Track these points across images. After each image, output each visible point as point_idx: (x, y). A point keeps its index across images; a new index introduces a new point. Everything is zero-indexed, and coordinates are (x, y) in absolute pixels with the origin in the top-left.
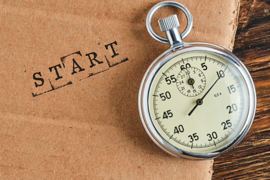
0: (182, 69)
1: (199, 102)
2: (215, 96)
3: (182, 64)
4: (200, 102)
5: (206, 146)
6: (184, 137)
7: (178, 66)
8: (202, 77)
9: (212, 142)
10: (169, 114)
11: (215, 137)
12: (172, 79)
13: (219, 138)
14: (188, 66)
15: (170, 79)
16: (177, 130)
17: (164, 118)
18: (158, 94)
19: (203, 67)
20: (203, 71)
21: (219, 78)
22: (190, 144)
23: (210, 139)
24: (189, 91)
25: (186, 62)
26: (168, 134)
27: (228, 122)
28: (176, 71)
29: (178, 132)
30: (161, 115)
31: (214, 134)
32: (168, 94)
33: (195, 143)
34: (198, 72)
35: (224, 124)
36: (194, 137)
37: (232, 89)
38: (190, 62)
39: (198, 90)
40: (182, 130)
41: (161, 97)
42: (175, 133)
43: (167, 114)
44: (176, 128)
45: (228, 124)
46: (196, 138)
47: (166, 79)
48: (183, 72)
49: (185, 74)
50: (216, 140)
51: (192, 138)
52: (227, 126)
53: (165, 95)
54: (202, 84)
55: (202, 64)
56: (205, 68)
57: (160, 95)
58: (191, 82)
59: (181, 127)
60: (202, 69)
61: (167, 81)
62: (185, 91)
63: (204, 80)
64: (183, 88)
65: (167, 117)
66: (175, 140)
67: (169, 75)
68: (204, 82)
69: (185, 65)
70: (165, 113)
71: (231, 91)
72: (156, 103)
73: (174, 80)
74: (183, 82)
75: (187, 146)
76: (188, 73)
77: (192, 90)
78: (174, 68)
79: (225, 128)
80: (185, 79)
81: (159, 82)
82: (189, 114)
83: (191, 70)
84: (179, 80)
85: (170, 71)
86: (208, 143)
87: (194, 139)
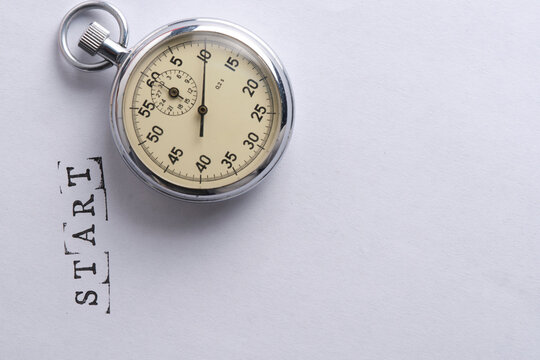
0: (150, 86)
1: (202, 111)
2: (218, 88)
3: (145, 79)
4: (203, 110)
5: (252, 159)
6: (216, 168)
7: (144, 85)
8: (184, 77)
9: (256, 148)
10: (176, 153)
11: (255, 138)
12: (147, 107)
13: (262, 136)
14: (155, 76)
15: (144, 108)
16: (201, 166)
17: (173, 162)
18: (144, 138)
19: (175, 63)
20: (180, 68)
21: (206, 62)
22: (231, 170)
23: (251, 146)
24: (180, 105)
25: (149, 73)
26: (193, 179)
27: (257, 109)
28: (145, 94)
29: (204, 167)
30: (167, 162)
31: (252, 136)
32: (156, 129)
33: (235, 165)
34: (174, 75)
35: (255, 115)
36: (229, 158)
37: (231, 64)
38: (154, 69)
39: (191, 97)
40: (207, 161)
41: (151, 139)
42: (201, 171)
44: (198, 164)
45: (259, 111)
46: (233, 157)
47: (139, 112)
48: (156, 87)
49: (159, 88)
50: (260, 142)
51: (227, 162)
52: (260, 115)
53: (153, 134)
54: (190, 85)
55: (171, 61)
56: (178, 62)
57: (148, 137)
58: (174, 93)
59: (203, 159)
60: (175, 67)
61: (143, 114)
62: (176, 110)
63: (188, 78)
64: (170, 108)
65: (176, 159)
66: (208, 180)
67: (139, 105)
68: (191, 81)
69: (150, 77)
70: (170, 156)
71: (233, 67)
72: (150, 151)
73: (151, 107)
74: (164, 101)
75: (229, 175)
76: (162, 85)
77: (183, 103)
78: (140, 91)
79: (260, 119)
80: (165, 95)
81: (135, 123)
82: (201, 135)
83: (162, 79)
84: (158, 101)
85: (138, 98)
86: (252, 153)
87: (230, 161)
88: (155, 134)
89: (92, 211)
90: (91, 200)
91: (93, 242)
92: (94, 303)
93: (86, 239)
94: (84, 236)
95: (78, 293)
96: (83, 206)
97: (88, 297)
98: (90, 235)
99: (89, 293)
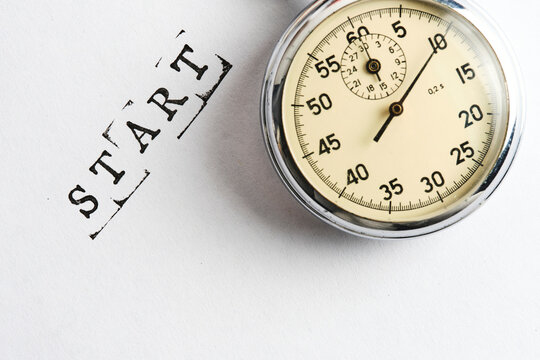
0: (350, 41)
1: (395, 110)
2: (431, 92)
3: (349, 29)
4: (397, 109)
5: (421, 206)
6: (370, 191)
7: (342, 36)
8: (397, 54)
9: (433, 195)
10: (331, 143)
11: (439, 182)
12: (330, 65)
13: (449, 184)
14: (363, 32)
15: (325, 65)
16: (353, 177)
17: (321, 152)
18: (303, 101)
19: (396, 30)
20: (399, 40)
21: (435, 52)
22: (387, 203)
23: (429, 188)
24: (371, 87)
25: (357, 25)
26: (333, 188)
27: (464, 146)
28: (337, 47)
29: (356, 180)
30: (314, 147)
31: (437, 177)
32: (324, 99)
33: (396, 200)
34: (386, 45)
35: (456, 153)
36: (393, 187)
37: (465, 72)
38: (366, 22)
39: (391, 84)
40: (363, 175)
41: (311, 108)
42: (349, 182)
43: (328, 144)
44: (350, 172)
45: (464, 151)
46: (398, 189)
47: (317, 66)
48: (355, 47)
49: (358, 50)
50: (441, 191)
51: (387, 191)
52: (463, 156)
53: (317, 102)
54: (399, 69)
55: (394, 25)
56: (401, 32)
57: (308, 103)
58: (373, 67)
59: (361, 169)
60: (394, 36)
61: (319, 70)
62: (362, 89)
63: (402, 59)
64: (357, 83)
65: (328, 150)
66: (351, 199)
67: (322, 56)
68: (403, 65)
69: (355, 31)
70: (322, 142)
71: (465, 77)
72: (302, 121)
73: (335, 67)
74: (355, 69)
75: (380, 208)
76: (365, 48)
77: (376, 85)
78: (332, 40)
79: (459, 161)
80: (360, 63)
81: (303, 74)
82: (377, 139)
83: (369, 40)
84: (347, 64)
85: (325, 47)
86: (425, 197)
87: (393, 192)
88: (320, 104)
89: (171, 114)
90: (181, 102)
91: (143, 148)
92: (87, 214)
93: (138, 139)
94: (139, 133)
95: (79, 188)
96: (167, 101)
97: (84, 202)
98: (146, 139)
99: (90, 198)
